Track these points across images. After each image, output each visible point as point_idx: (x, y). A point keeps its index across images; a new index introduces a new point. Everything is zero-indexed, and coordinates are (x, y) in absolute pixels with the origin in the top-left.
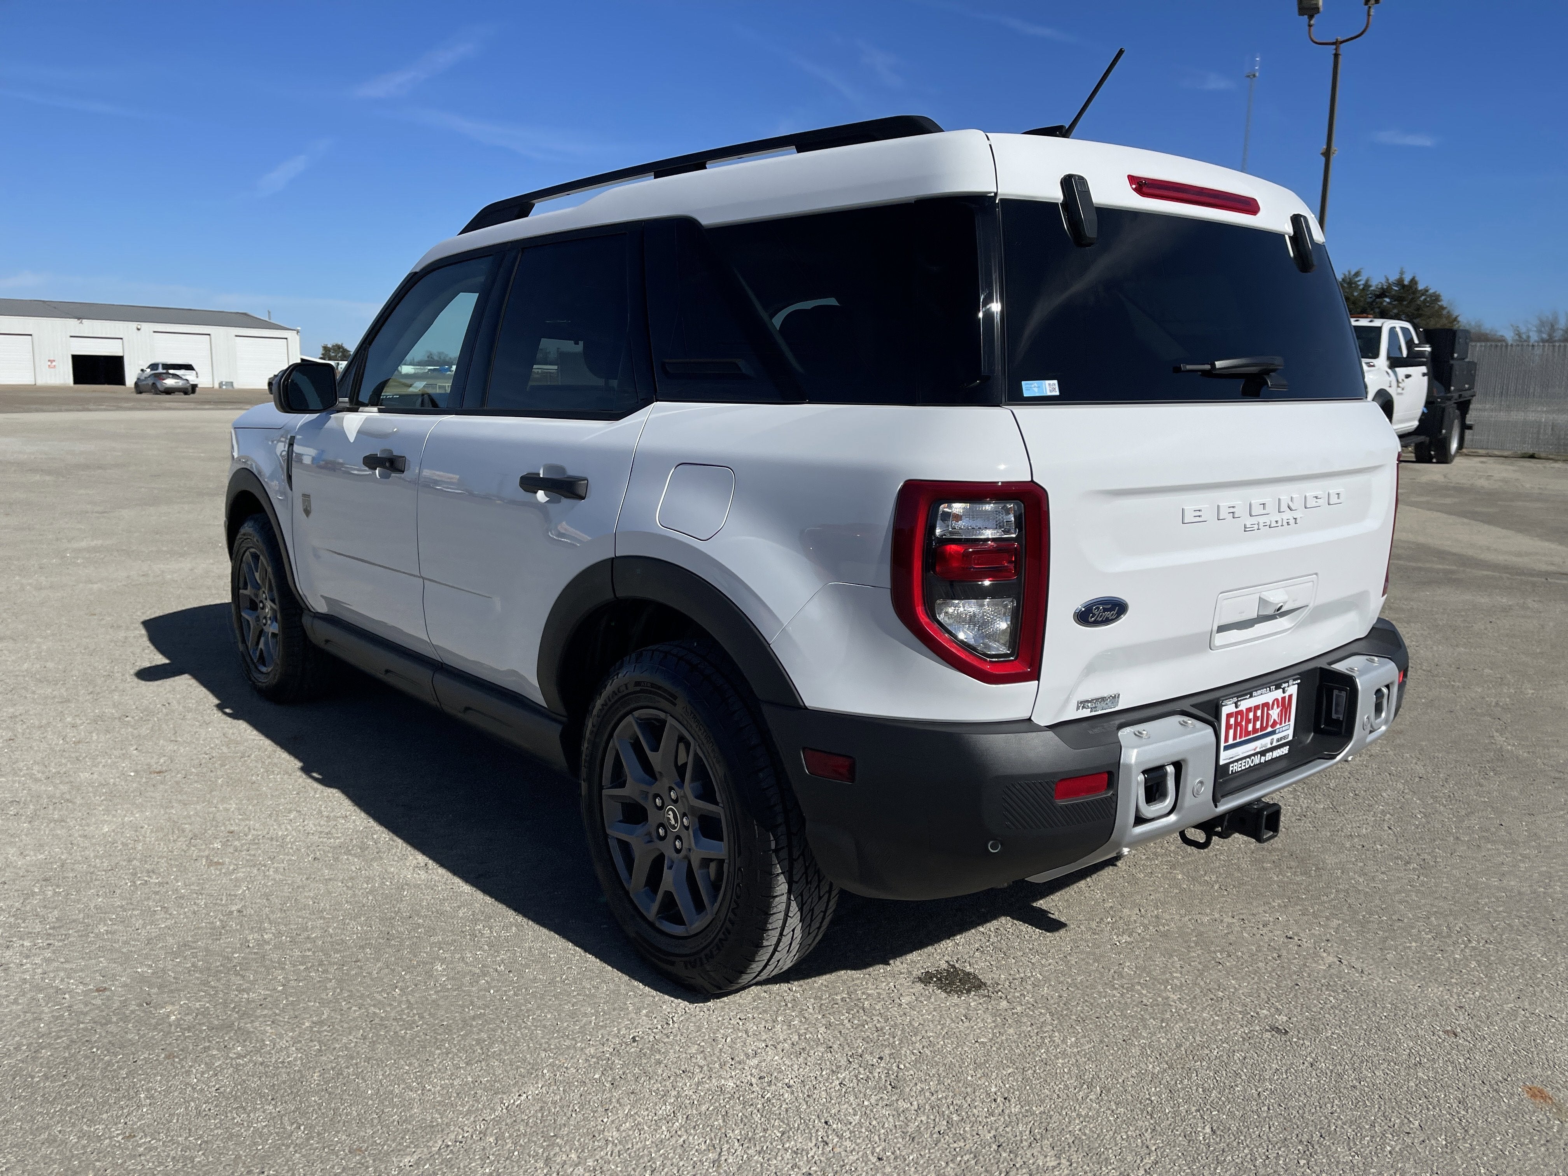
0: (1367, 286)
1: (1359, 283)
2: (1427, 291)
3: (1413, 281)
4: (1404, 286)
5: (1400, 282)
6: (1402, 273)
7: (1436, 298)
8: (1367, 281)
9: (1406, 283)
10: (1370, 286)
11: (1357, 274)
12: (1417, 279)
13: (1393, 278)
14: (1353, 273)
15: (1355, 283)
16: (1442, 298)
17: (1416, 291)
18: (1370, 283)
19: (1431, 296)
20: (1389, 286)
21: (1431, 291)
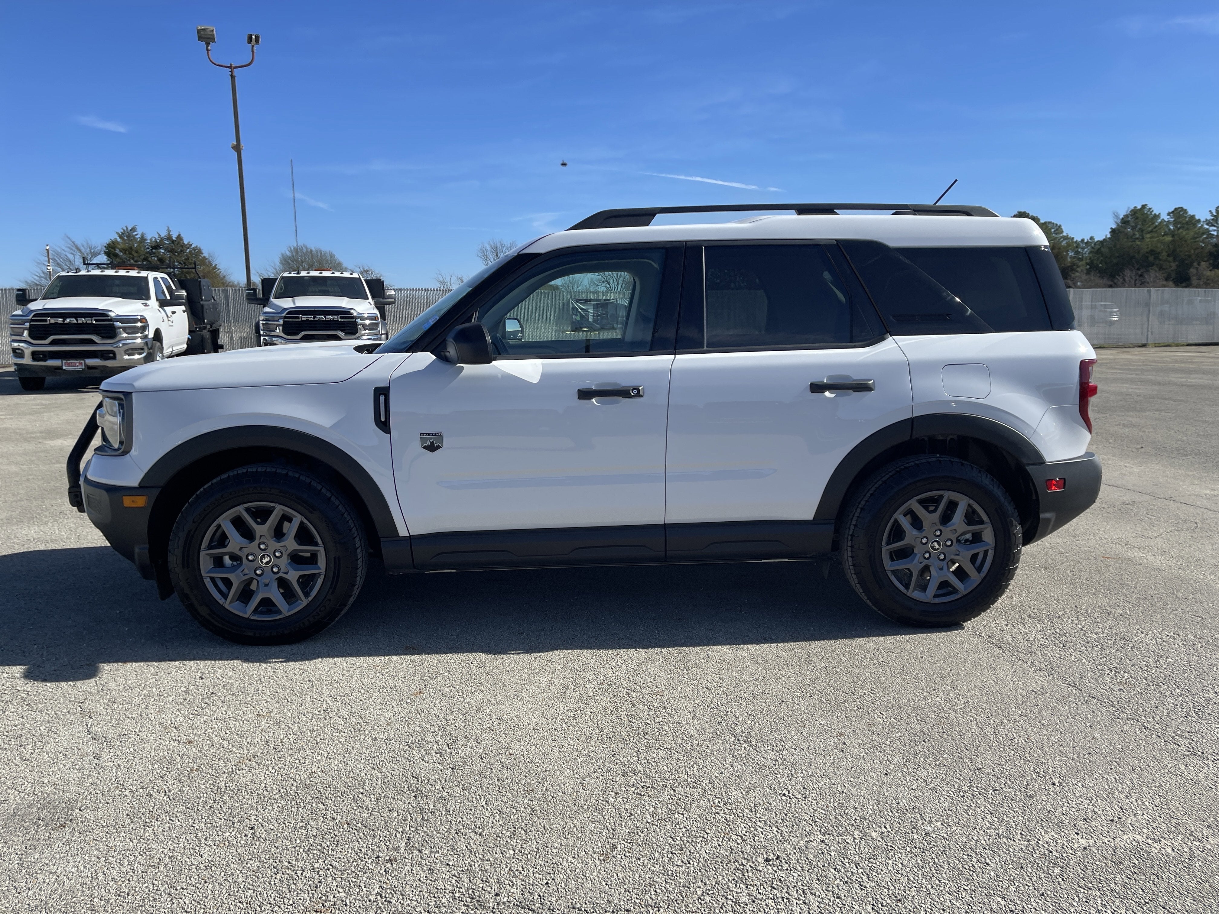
0: (143, 239)
1: (137, 237)
2: (191, 245)
3: (179, 237)
4: (173, 241)
5: (169, 238)
6: (169, 231)
7: (199, 251)
8: (143, 235)
9: (174, 238)
10: (146, 240)
11: (133, 229)
12: (182, 236)
13: (164, 234)
14: (129, 228)
15: (134, 236)
16: (203, 251)
17: (183, 245)
18: (145, 237)
19: (194, 249)
20: (162, 240)
21: (193, 246)
